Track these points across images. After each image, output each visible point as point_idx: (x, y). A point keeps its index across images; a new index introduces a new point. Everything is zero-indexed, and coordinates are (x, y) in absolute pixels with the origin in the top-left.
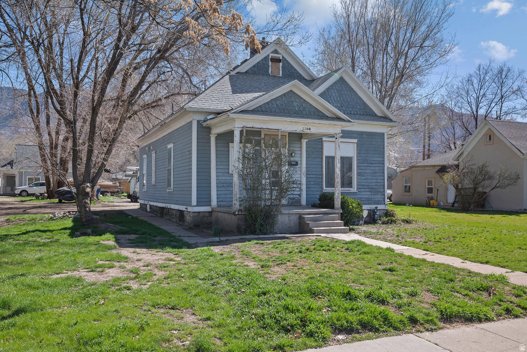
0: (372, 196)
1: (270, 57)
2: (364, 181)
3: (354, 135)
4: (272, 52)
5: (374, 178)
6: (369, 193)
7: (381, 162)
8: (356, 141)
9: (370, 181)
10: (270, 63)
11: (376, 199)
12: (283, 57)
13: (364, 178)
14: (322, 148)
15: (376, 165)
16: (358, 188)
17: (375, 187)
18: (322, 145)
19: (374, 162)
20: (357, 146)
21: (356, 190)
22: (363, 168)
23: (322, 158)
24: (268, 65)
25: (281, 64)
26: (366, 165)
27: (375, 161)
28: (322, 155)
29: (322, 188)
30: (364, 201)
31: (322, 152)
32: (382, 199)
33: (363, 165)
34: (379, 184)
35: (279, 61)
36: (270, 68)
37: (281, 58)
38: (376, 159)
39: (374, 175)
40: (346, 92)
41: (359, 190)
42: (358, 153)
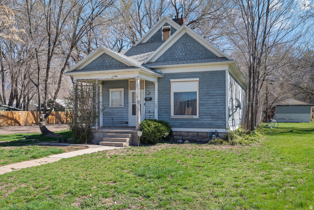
0: (214, 122)
1: (163, 29)
2: (206, 110)
3: (197, 75)
4: (164, 25)
5: (216, 107)
6: (211, 119)
7: (223, 94)
8: (198, 79)
9: (211, 109)
10: (163, 33)
11: (218, 124)
12: (171, 27)
13: (206, 107)
14: (170, 87)
15: (218, 97)
16: (200, 116)
17: (217, 114)
18: (170, 85)
19: (216, 95)
20: (199, 83)
21: (198, 117)
22: (205, 99)
23: (170, 94)
24: (161, 35)
25: (170, 32)
26: (207, 97)
27: (216, 93)
28: (170, 92)
29: (170, 115)
30: (205, 125)
31: (170, 90)
32: (223, 124)
33: (205, 97)
34: (220, 112)
35: (169, 30)
36: (162, 36)
37: (170, 28)
38: (217, 92)
39: (216, 104)
40: (189, 44)
41: (201, 117)
42: (199, 89)
